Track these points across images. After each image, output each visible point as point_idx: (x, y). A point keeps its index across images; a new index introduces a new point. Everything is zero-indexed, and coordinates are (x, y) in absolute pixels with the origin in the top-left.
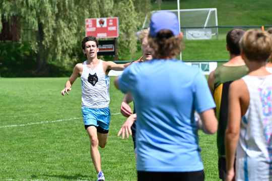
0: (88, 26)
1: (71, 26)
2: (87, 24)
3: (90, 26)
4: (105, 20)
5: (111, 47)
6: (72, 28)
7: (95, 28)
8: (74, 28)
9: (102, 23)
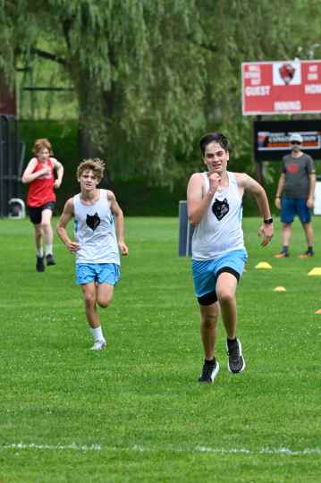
0: (248, 82)
1: (189, 82)
2: (245, 75)
3: (254, 82)
4: (296, 64)
5: (314, 138)
6: (191, 86)
7: (268, 88)
8: (197, 86)
9: (287, 73)
